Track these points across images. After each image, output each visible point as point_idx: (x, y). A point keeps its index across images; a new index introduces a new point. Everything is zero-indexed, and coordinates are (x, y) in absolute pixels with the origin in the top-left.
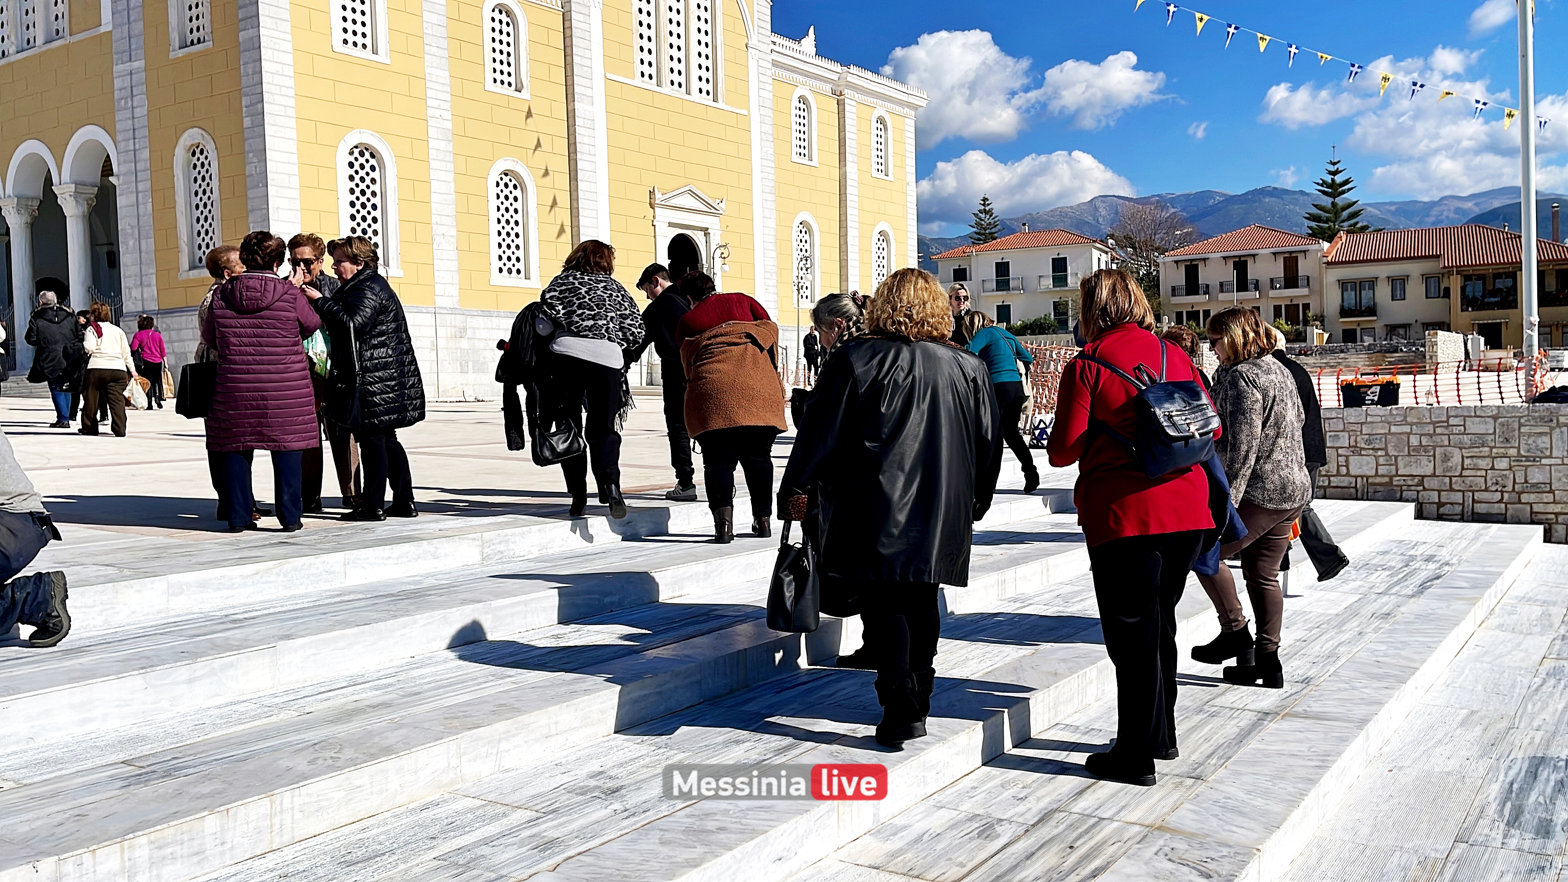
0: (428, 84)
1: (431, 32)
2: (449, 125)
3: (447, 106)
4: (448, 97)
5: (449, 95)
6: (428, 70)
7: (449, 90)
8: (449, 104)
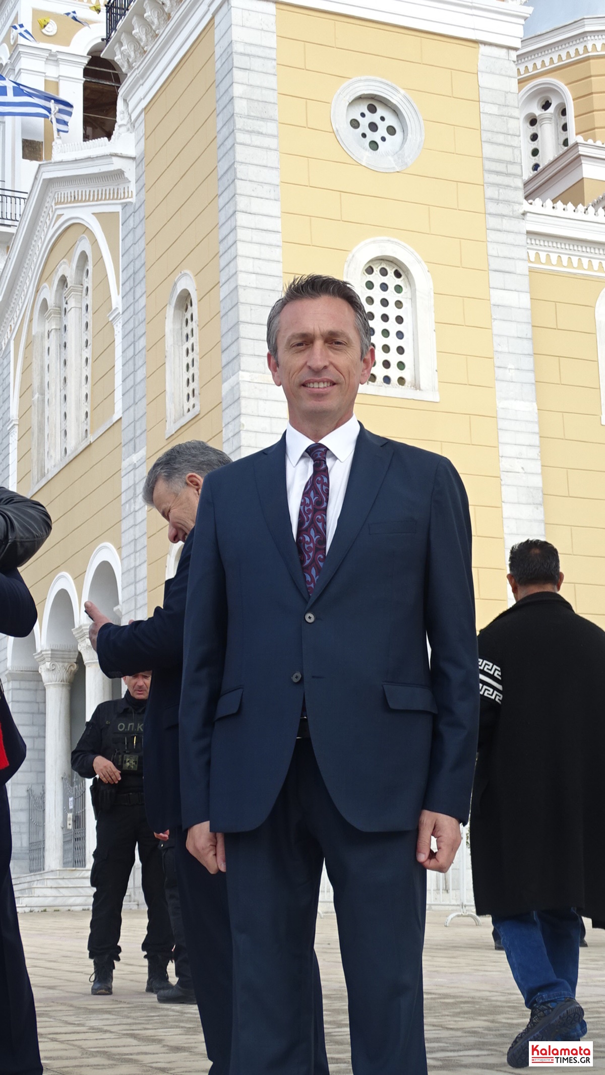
0: (502, 424)
1: (506, 350)
2: (537, 481)
3: (534, 453)
4: (536, 440)
5: (537, 437)
6: (501, 404)
7: (536, 429)
8: (537, 450)
